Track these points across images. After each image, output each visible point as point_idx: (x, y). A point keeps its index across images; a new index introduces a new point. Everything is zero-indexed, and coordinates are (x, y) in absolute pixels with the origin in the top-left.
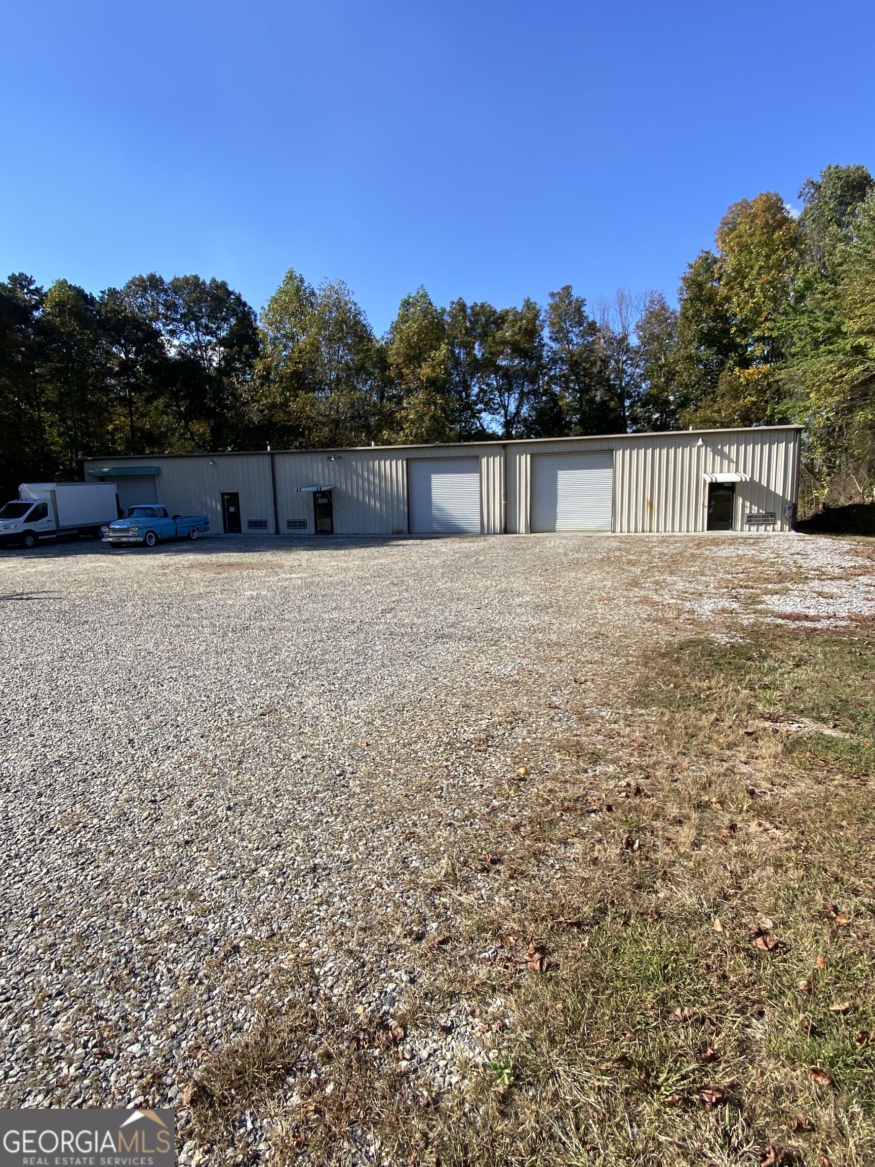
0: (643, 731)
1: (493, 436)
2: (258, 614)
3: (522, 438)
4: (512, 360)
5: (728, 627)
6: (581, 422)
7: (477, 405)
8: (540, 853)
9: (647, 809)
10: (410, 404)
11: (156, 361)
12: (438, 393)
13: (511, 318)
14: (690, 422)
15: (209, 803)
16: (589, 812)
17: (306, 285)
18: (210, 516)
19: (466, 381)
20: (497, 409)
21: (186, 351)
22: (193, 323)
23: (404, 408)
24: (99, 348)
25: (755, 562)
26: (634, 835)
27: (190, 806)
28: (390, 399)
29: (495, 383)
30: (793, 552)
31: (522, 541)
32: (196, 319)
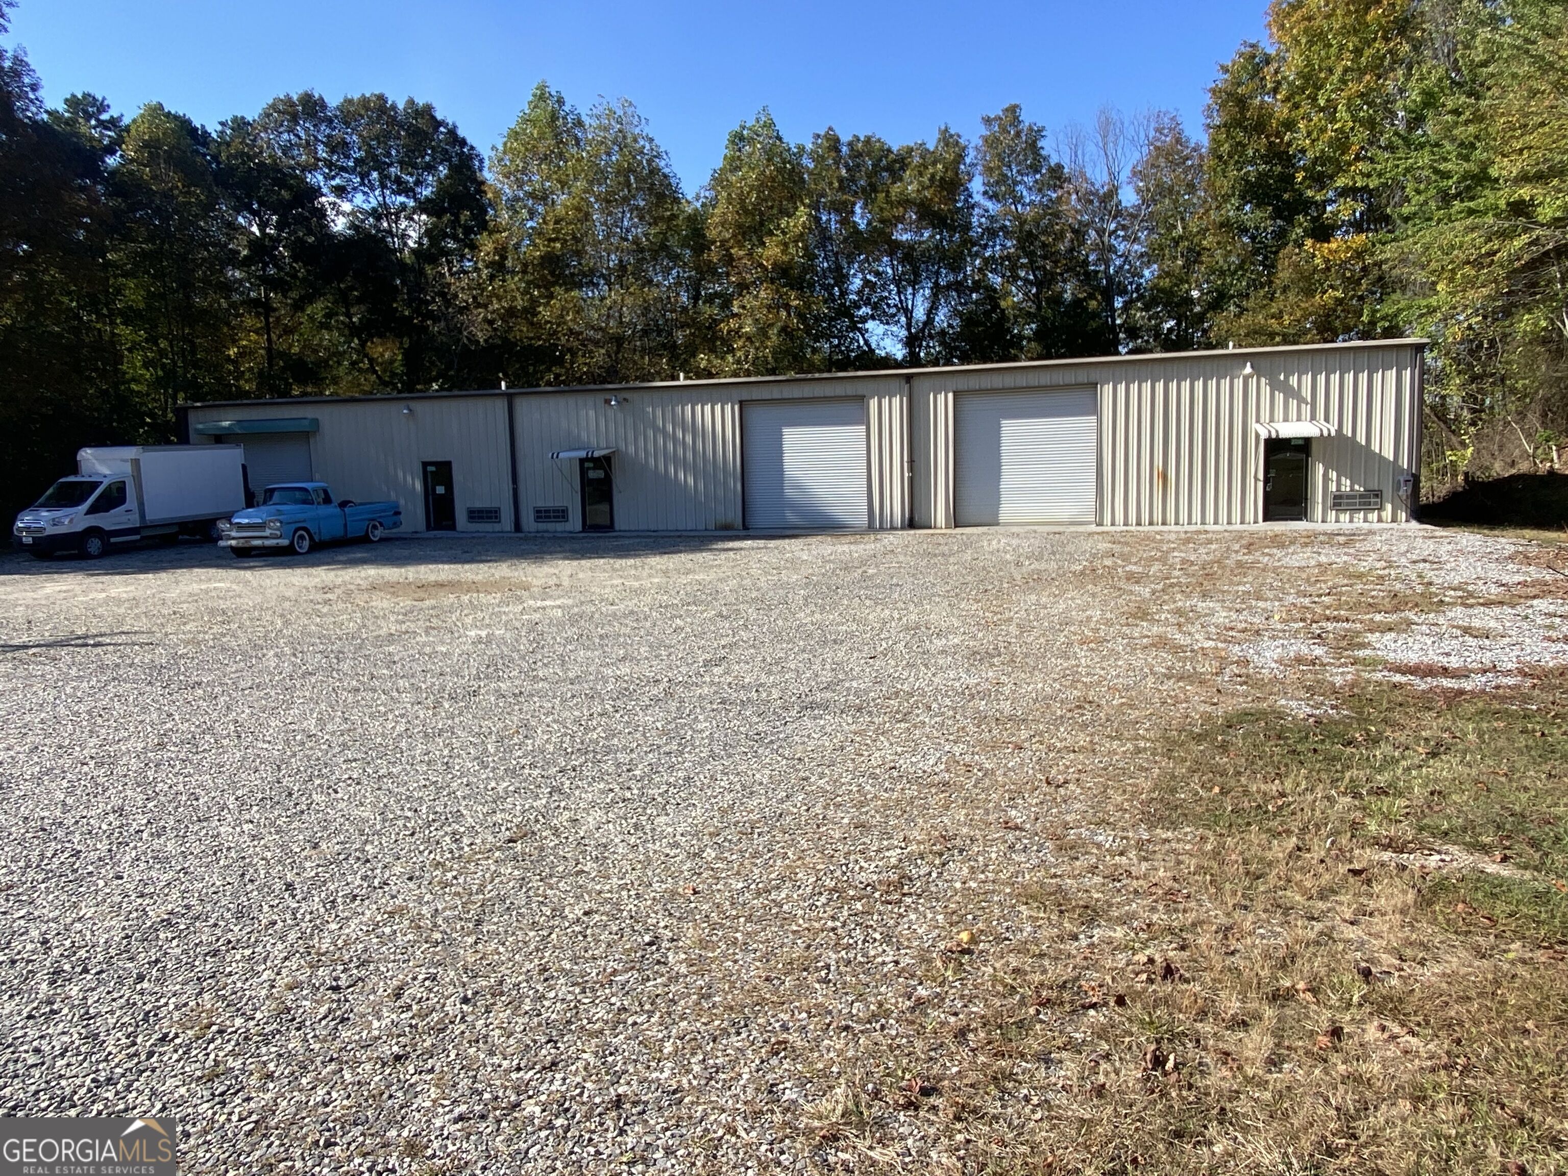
0: (1170, 869)
1: (887, 362)
2: (491, 670)
3: (938, 365)
4: (919, 232)
5: (1308, 689)
6: (1038, 336)
7: (859, 308)
8: (1005, 1078)
9: (1186, 1002)
10: (744, 307)
11: (311, 239)
12: (792, 289)
13: (917, 160)
14: (1230, 334)
15: (431, 990)
16: (1086, 1007)
17: (567, 108)
18: (402, 502)
19: (839, 268)
20: (894, 315)
21: (363, 221)
22: (375, 175)
23: (734, 315)
24: (215, 218)
25: (1350, 577)
26: (1165, 1045)
27: (398, 996)
28: (710, 299)
29: (890, 271)
30: (1415, 557)
31: (941, 540)
32: (381, 167)
